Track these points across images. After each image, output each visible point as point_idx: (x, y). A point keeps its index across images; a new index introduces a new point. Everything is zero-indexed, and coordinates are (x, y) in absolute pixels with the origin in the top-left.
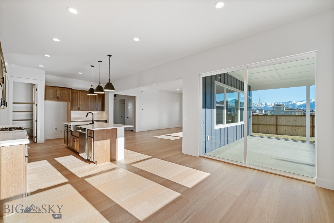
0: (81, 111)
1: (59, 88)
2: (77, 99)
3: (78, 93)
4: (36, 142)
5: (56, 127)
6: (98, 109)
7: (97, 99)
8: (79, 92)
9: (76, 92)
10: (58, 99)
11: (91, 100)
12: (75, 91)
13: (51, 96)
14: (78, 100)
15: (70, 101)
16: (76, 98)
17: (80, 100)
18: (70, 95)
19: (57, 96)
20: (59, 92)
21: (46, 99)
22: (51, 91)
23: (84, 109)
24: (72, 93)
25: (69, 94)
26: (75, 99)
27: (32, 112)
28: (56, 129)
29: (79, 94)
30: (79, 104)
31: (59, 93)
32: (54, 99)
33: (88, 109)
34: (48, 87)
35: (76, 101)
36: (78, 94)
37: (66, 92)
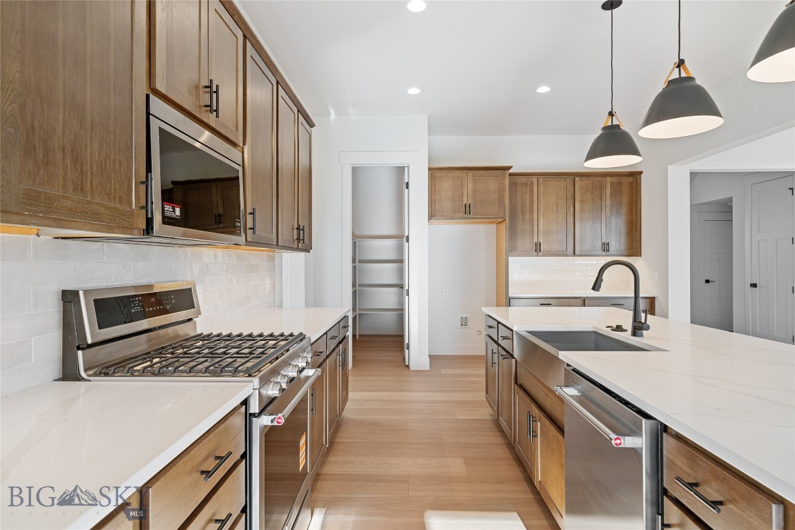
0: (544, 255)
1: (470, 173)
2: (528, 210)
3: (532, 183)
4: (407, 364)
5: (464, 316)
6: (613, 247)
7: (608, 202)
8: (535, 180)
9: (525, 184)
10: (467, 212)
11: (582, 211)
12: (523, 179)
13: (447, 205)
14: (532, 212)
15: (507, 220)
16: (527, 207)
17: (541, 212)
18: (507, 193)
19: (465, 202)
20: (470, 186)
21: (432, 216)
22: (446, 184)
23: (555, 248)
24: (513, 186)
25: (501, 191)
26: (523, 212)
27: (401, 261)
28: (464, 323)
29: (535, 190)
30: (535, 230)
31: (470, 192)
32: (457, 215)
33: (570, 249)
34: (438, 174)
35: (527, 217)
36: (532, 192)
37: (492, 183)
